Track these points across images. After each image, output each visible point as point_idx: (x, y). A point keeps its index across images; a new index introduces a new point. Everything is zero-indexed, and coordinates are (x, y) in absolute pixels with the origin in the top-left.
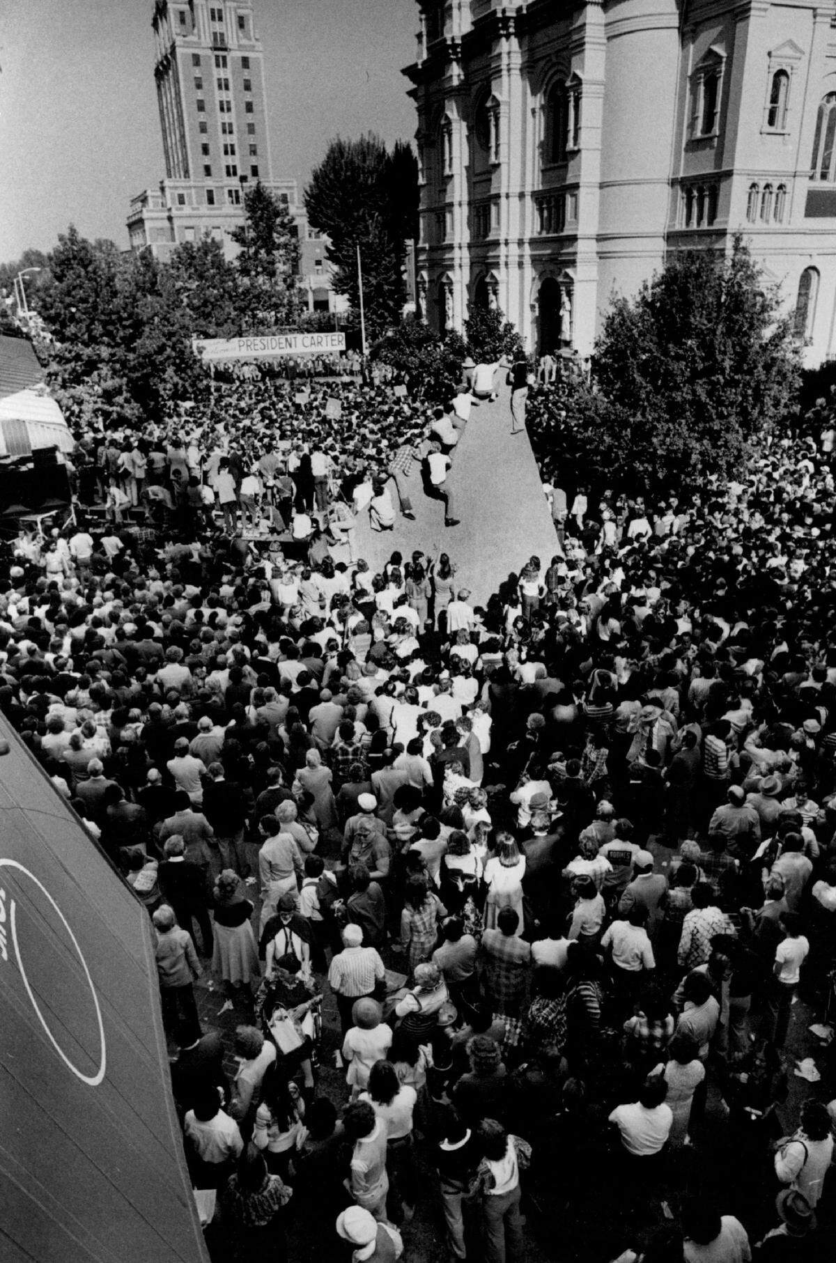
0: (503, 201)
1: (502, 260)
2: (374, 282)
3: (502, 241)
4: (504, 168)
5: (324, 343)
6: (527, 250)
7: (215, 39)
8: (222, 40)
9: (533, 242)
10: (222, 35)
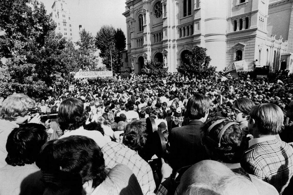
0: (168, 29)
1: (168, 46)
2: (114, 61)
3: (168, 40)
4: (168, 19)
5: (106, 74)
6: (176, 43)
7: (64, 21)
8: (65, 21)
9: (178, 40)
10: (65, 20)
